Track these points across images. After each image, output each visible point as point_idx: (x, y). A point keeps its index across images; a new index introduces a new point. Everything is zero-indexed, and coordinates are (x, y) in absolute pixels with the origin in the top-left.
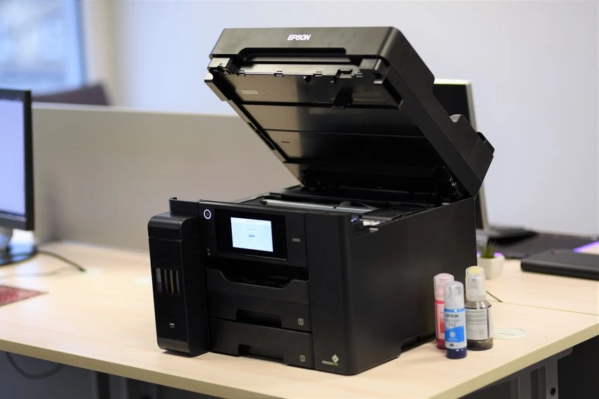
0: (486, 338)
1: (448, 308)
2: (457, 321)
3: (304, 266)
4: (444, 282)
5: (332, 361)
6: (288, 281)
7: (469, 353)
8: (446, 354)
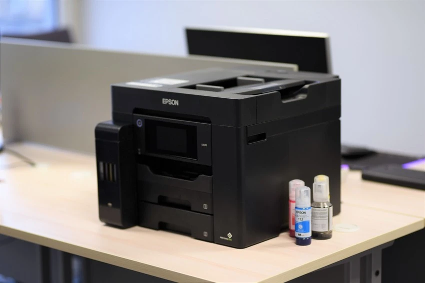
0: (327, 230)
1: (298, 206)
2: (304, 216)
3: (209, 165)
4: (297, 187)
5: (228, 238)
6: (197, 176)
7: (313, 241)
8: (295, 241)
